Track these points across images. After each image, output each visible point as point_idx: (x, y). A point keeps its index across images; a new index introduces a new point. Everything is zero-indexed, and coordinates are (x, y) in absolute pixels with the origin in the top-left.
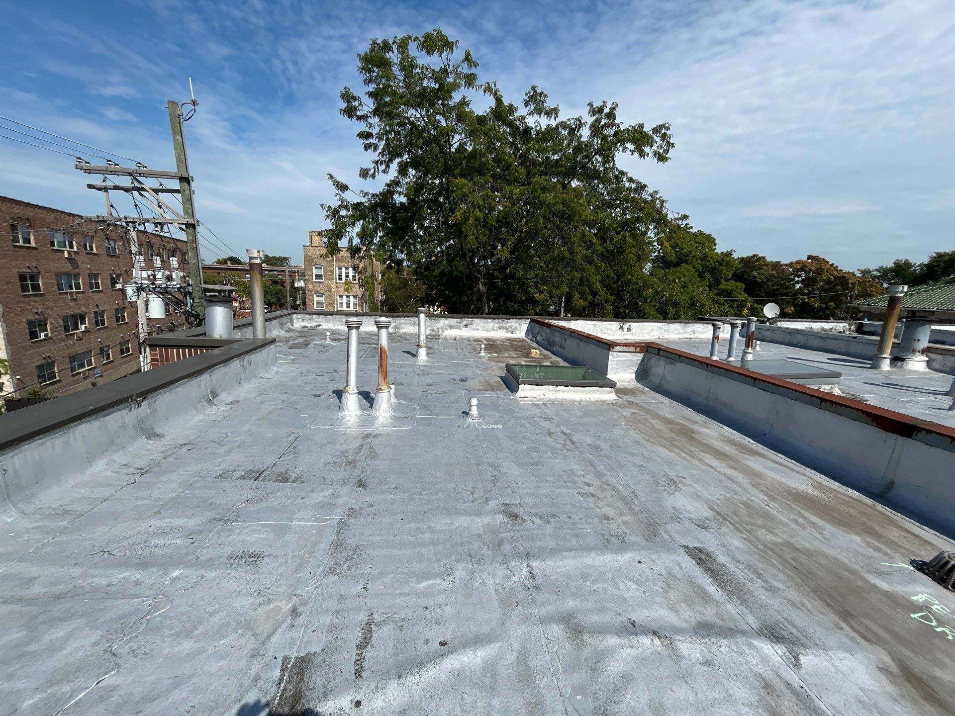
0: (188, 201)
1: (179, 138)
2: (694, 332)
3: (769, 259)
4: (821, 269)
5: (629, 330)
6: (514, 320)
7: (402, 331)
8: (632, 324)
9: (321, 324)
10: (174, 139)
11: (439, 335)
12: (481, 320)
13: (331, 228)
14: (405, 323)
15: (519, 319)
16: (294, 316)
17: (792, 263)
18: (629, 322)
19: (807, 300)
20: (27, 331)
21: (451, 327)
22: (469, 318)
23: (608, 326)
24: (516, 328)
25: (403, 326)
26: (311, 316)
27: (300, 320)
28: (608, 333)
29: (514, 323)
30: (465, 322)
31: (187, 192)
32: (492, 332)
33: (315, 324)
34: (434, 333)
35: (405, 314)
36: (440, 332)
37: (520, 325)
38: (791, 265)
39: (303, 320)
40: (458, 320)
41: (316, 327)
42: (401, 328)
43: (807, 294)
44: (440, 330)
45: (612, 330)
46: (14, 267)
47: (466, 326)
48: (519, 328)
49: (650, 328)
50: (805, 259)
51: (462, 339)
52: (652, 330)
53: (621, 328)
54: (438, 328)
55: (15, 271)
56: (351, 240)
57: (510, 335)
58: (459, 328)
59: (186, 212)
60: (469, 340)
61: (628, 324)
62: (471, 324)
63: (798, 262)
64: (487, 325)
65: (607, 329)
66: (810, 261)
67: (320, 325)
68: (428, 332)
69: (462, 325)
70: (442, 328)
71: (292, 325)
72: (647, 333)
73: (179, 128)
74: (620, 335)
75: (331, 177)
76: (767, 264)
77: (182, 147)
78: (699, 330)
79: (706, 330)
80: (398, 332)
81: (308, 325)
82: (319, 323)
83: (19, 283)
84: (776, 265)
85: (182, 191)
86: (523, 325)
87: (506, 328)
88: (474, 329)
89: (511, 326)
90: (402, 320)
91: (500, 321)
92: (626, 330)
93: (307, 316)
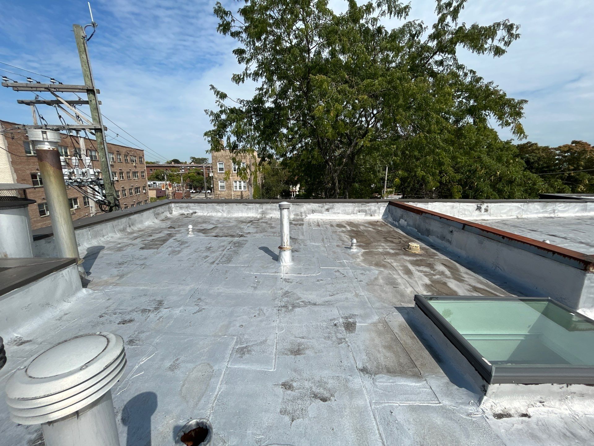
0: (96, 110)
1: (84, 56)
2: (554, 211)
3: (540, 145)
4: (584, 150)
5: (486, 210)
6: (373, 204)
7: (268, 216)
8: (489, 204)
9: (197, 211)
10: (80, 57)
11: (302, 220)
12: (341, 204)
13: (214, 128)
14: (271, 209)
15: (377, 202)
16: (173, 205)
17: (560, 147)
18: (487, 202)
19: (572, 174)
20: (38, 210)
21: (313, 211)
22: (330, 202)
23: (465, 207)
24: (375, 211)
25: (269, 211)
26: (187, 205)
27: (178, 208)
28: (465, 214)
29: (373, 206)
30: (327, 206)
31: (94, 102)
32: (352, 215)
33: (191, 211)
34: (298, 217)
35: (271, 200)
36: (304, 217)
37: (379, 208)
38: (559, 148)
39: (181, 208)
40: (320, 205)
41: (192, 214)
42: (267, 214)
43: (573, 170)
44: (303, 214)
45: (468, 210)
46: (27, 170)
47: (328, 210)
48: (378, 211)
49: (508, 208)
50: (570, 143)
51: (325, 223)
52: (511, 210)
53: (479, 208)
54: (301, 213)
55: (28, 172)
56: (229, 138)
57: (369, 218)
58: (321, 212)
59: (94, 119)
60: (332, 226)
61: (486, 205)
62: (332, 208)
63: (565, 146)
64: (346, 209)
65: (465, 210)
66: (574, 145)
67: (195, 213)
68: (292, 217)
69: (323, 209)
70: (305, 212)
71: (171, 213)
72: (505, 213)
73: (83, 48)
74: (477, 216)
75: (213, 87)
76: (538, 149)
77: (87, 64)
78: (560, 209)
79: (567, 208)
80: (265, 217)
81: (186, 213)
82: (194, 211)
83: (31, 180)
84: (546, 149)
85: (89, 102)
86: (381, 208)
87: (365, 211)
88: (335, 213)
89: (370, 210)
90: (268, 206)
91: (360, 204)
92: (483, 210)
93: (184, 205)
